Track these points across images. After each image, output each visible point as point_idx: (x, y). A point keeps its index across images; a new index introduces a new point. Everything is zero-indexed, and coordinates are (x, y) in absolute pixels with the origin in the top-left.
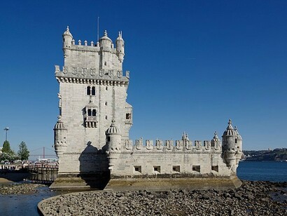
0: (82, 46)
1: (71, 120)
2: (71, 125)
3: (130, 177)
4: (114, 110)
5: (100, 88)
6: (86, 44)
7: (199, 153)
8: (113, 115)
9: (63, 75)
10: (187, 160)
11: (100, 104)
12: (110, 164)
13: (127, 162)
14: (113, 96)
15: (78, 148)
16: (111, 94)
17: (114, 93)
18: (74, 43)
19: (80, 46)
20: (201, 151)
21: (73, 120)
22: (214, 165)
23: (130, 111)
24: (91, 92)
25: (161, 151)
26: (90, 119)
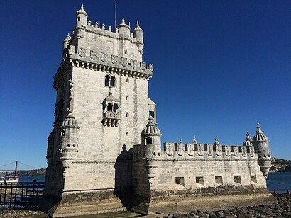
0: (99, 29)
1: (86, 115)
2: (85, 122)
3: (172, 192)
4: (136, 106)
5: (120, 78)
6: (103, 28)
7: (237, 160)
8: (136, 112)
9: (79, 58)
10: (228, 169)
11: (120, 97)
12: (150, 175)
13: (168, 172)
14: (135, 90)
15: (93, 153)
16: (133, 88)
17: (136, 87)
18: (89, 24)
19: (96, 29)
20: (239, 158)
21: (88, 116)
22: (253, 174)
23: (153, 109)
24: (110, 82)
25: (202, 157)
26: (110, 115)
